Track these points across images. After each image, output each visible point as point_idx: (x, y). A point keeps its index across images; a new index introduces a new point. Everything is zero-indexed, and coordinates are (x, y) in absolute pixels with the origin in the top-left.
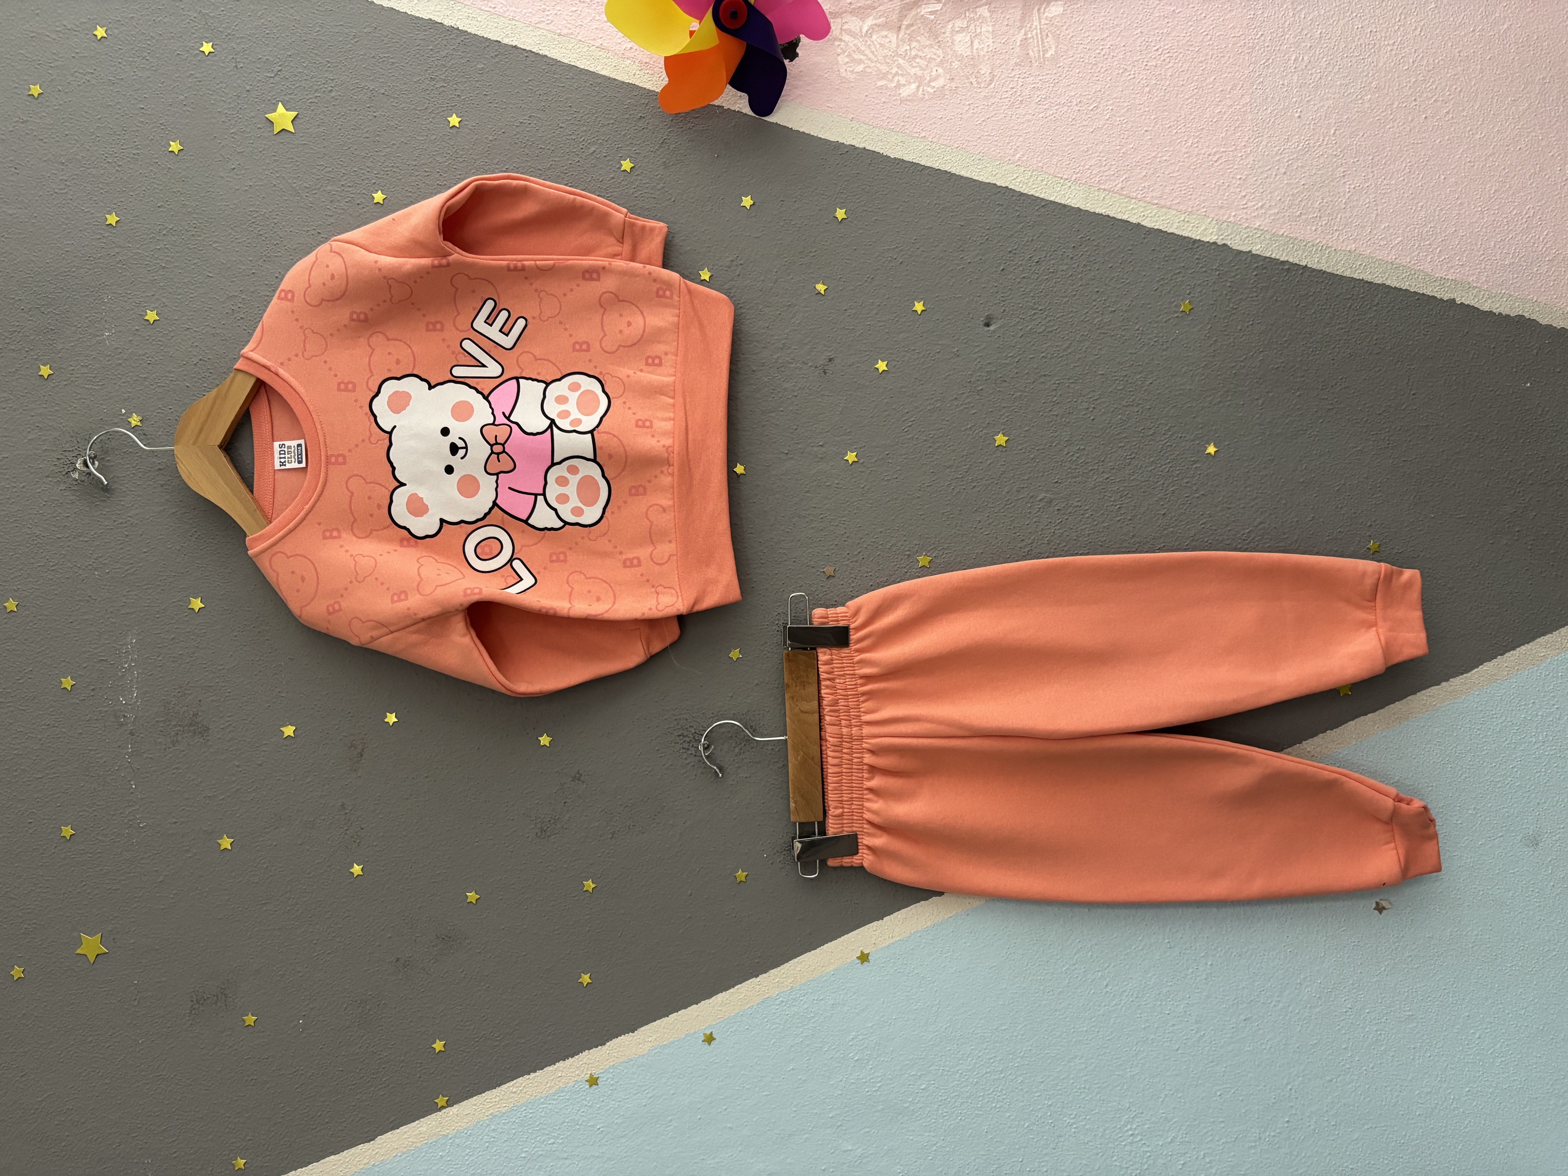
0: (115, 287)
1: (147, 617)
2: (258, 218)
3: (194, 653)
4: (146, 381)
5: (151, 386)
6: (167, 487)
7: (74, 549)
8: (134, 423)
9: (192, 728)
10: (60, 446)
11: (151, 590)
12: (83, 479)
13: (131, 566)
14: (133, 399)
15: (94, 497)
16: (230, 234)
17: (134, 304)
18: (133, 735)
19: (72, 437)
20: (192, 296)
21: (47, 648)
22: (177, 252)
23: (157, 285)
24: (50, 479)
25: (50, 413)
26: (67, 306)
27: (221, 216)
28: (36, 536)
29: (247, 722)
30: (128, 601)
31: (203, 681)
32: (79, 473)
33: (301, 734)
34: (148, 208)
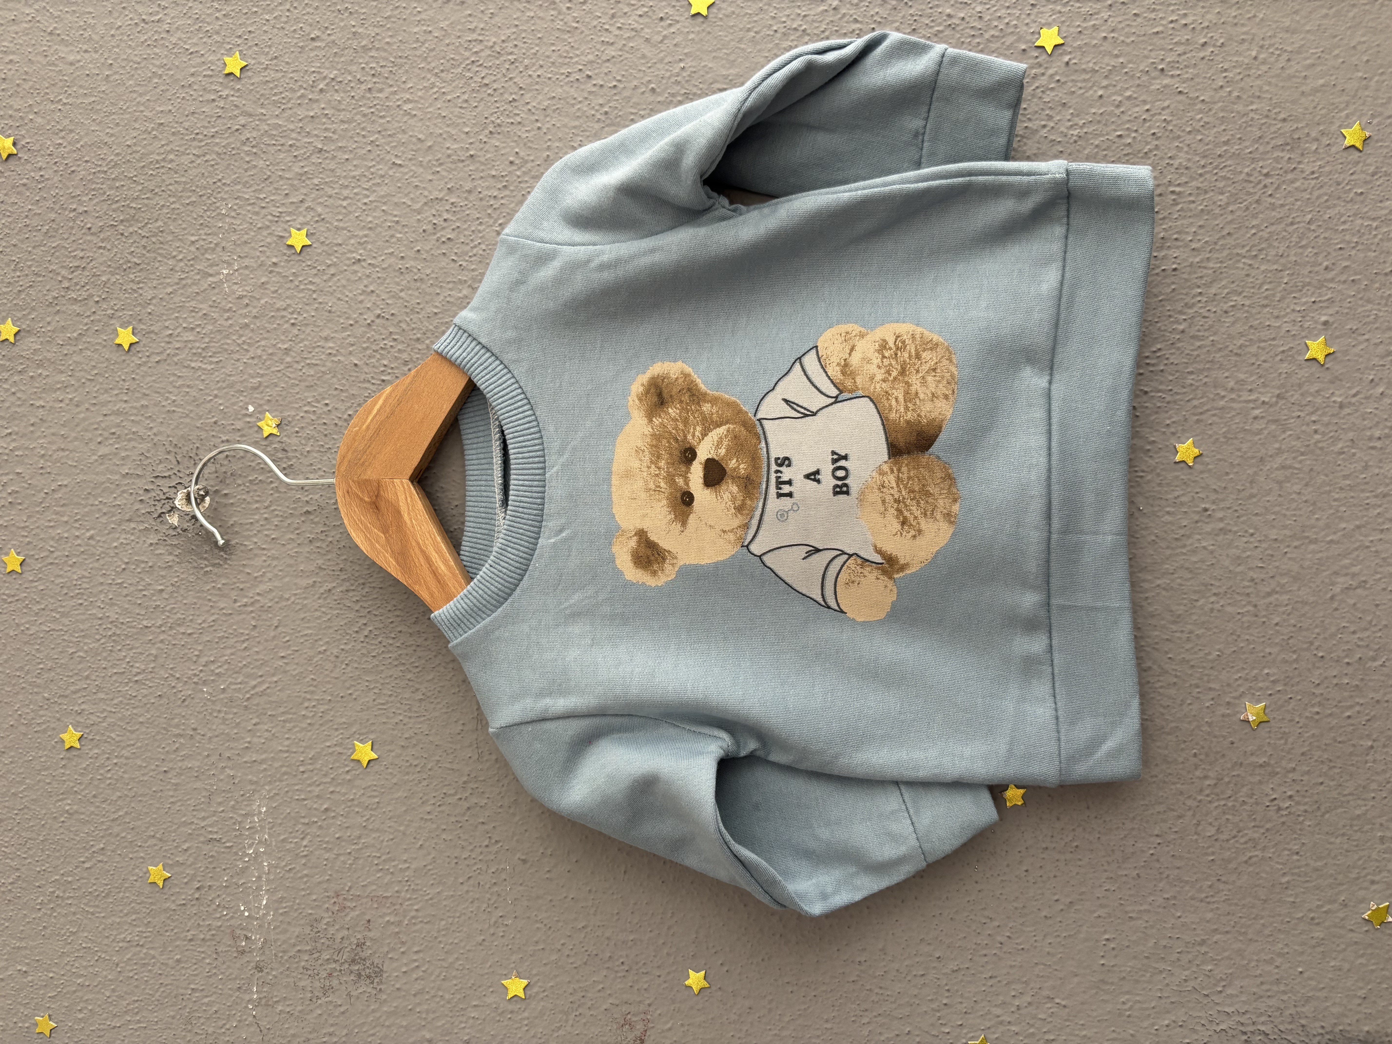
0: (238, 187)
1: (284, 769)
2: (483, 54)
3: (360, 837)
4: (287, 354)
5: (296, 366)
6: (318, 545)
7: (170, 647)
8: (267, 431)
9: (357, 968)
10: (150, 469)
11: (292, 724)
12: (185, 526)
13: (259, 680)
14: (267, 387)
15: (201, 558)
16: (433, 85)
17: (270, 217)
18: (262, 971)
19: (169, 453)
20: (365, 201)
21: (126, 813)
22: (342, 121)
23: (308, 182)
24: (133, 525)
25: (135, 411)
26: (160, 223)
27: (418, 53)
28: (112, 622)
29: (445, 964)
30: (255, 740)
31: (374, 887)
32: (180, 516)
33: (537, 993)
34: (295, 41)
